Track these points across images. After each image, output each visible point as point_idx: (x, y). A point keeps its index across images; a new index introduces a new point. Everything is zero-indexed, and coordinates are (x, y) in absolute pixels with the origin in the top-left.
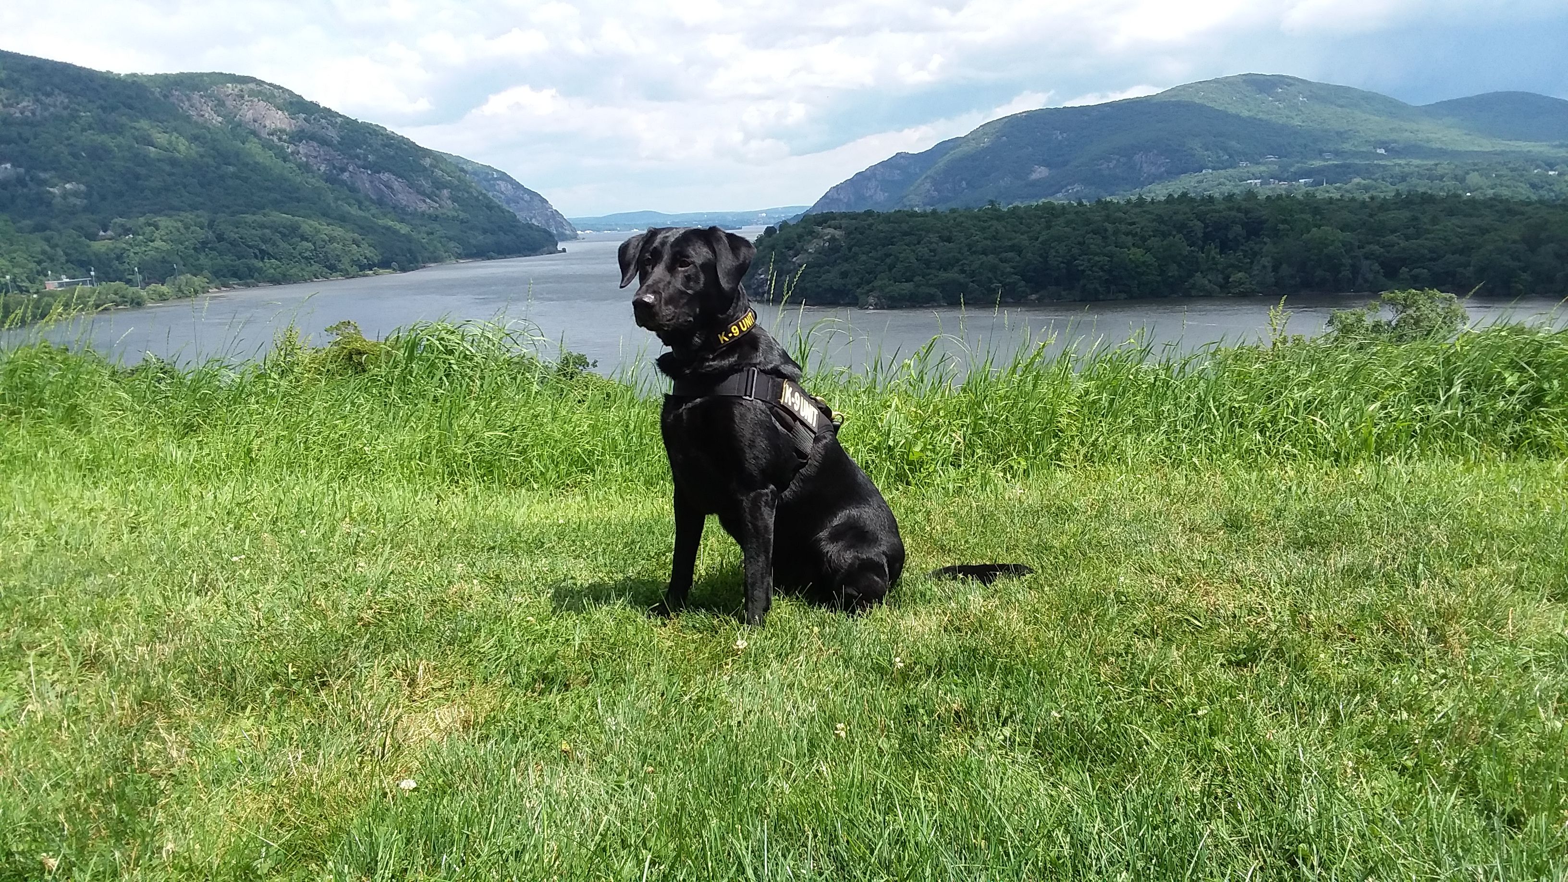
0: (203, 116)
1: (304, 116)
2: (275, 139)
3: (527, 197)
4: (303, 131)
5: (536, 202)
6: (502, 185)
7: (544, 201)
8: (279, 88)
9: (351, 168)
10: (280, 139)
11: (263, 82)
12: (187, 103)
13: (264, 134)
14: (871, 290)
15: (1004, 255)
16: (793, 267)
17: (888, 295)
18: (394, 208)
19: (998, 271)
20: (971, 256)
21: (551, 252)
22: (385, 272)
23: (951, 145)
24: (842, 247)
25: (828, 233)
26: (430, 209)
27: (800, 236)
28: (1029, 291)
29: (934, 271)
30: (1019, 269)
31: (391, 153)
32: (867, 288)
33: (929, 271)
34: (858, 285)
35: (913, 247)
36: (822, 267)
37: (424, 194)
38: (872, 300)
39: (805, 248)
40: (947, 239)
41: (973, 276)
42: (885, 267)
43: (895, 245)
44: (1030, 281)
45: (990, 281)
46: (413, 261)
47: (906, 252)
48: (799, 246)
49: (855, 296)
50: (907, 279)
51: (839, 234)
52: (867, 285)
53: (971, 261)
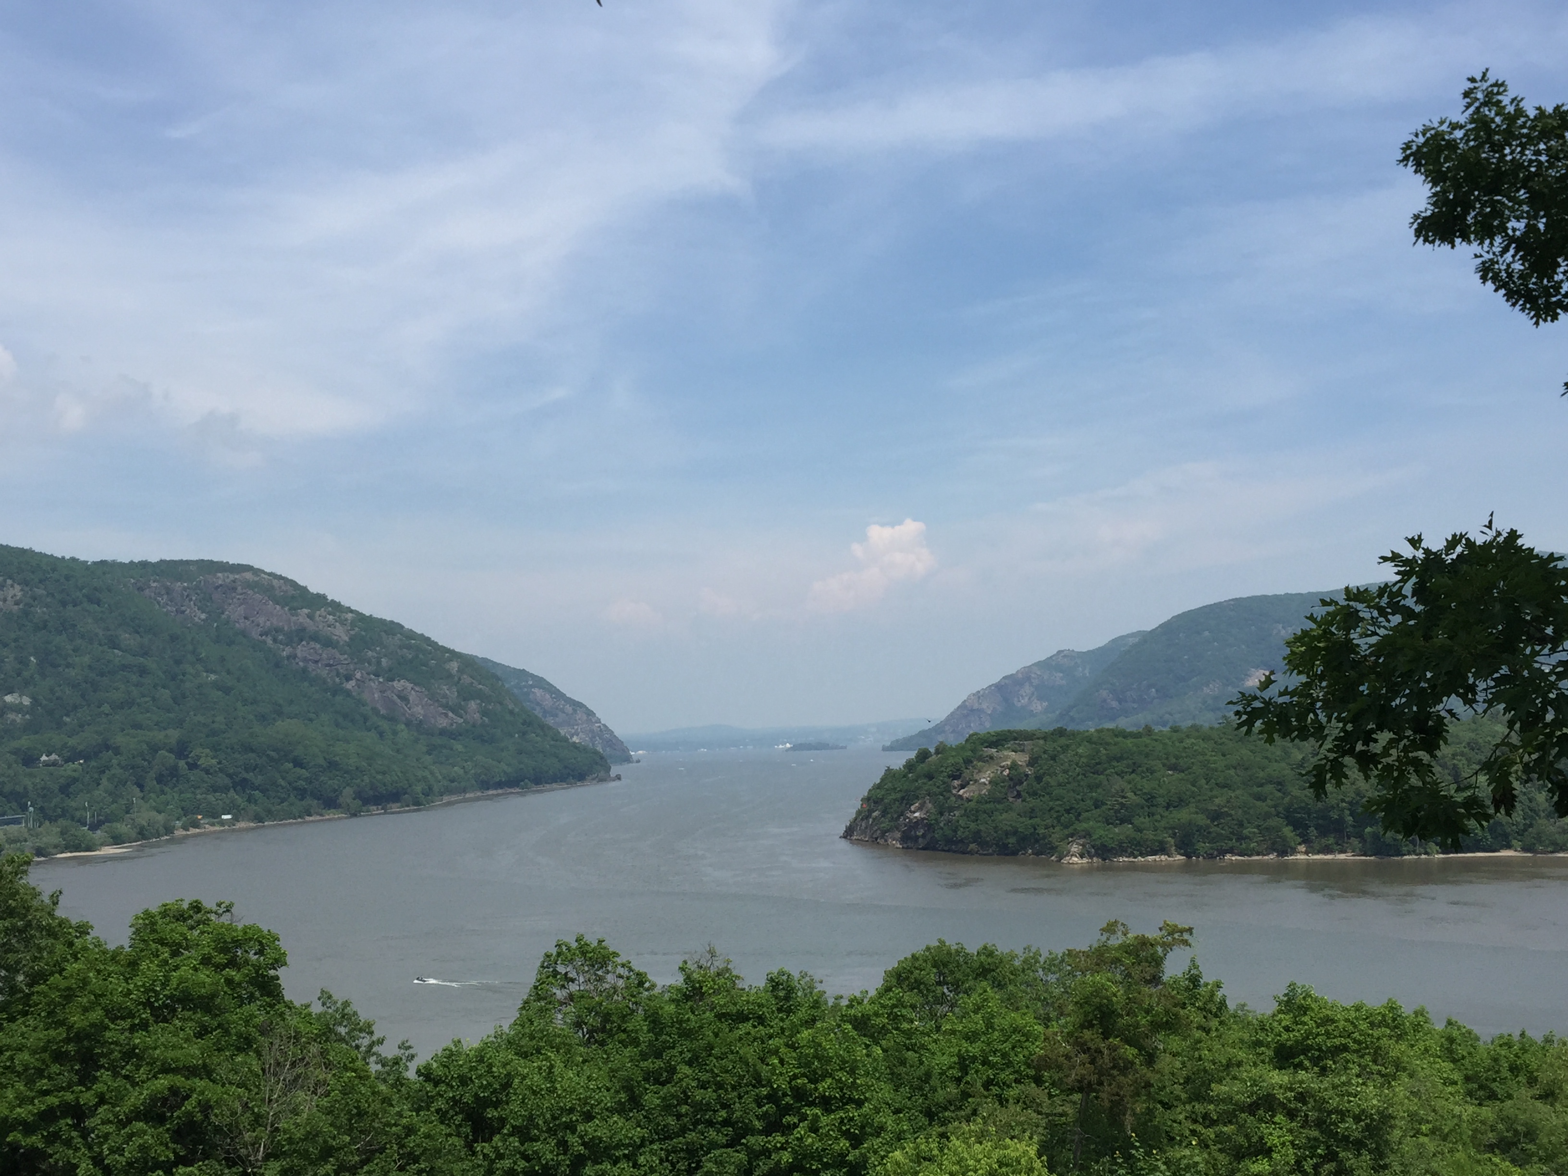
0: (183, 612)
1: (306, 611)
2: (269, 641)
3: (569, 709)
4: (304, 630)
5: (580, 715)
6: (538, 692)
7: (590, 713)
8: (280, 577)
9: (358, 675)
10: (275, 640)
11: (263, 572)
12: (165, 597)
13: (255, 634)
14: (1072, 835)
15: (1256, 789)
16: (960, 802)
17: (1098, 843)
18: (408, 724)
19: (1251, 812)
20: (1211, 790)
21: (602, 780)
22: (395, 807)
23: (1132, 641)
24: (1027, 775)
25: (1007, 758)
26: (452, 725)
27: (968, 762)
28: (1299, 840)
29: (1160, 810)
30: (1280, 809)
31: (410, 656)
32: (1066, 832)
33: (1153, 809)
34: (1053, 827)
35: (1127, 777)
36: (999, 802)
37: (446, 706)
38: (1075, 848)
39: (976, 777)
40: (1174, 768)
41: (1216, 816)
42: (1089, 802)
43: (1102, 773)
44: (1299, 826)
45: (1241, 825)
46: (428, 792)
47: (1119, 783)
48: (966, 774)
49: (1050, 843)
50: (1123, 821)
51: (1022, 759)
52: (1067, 827)
53: (1211, 798)
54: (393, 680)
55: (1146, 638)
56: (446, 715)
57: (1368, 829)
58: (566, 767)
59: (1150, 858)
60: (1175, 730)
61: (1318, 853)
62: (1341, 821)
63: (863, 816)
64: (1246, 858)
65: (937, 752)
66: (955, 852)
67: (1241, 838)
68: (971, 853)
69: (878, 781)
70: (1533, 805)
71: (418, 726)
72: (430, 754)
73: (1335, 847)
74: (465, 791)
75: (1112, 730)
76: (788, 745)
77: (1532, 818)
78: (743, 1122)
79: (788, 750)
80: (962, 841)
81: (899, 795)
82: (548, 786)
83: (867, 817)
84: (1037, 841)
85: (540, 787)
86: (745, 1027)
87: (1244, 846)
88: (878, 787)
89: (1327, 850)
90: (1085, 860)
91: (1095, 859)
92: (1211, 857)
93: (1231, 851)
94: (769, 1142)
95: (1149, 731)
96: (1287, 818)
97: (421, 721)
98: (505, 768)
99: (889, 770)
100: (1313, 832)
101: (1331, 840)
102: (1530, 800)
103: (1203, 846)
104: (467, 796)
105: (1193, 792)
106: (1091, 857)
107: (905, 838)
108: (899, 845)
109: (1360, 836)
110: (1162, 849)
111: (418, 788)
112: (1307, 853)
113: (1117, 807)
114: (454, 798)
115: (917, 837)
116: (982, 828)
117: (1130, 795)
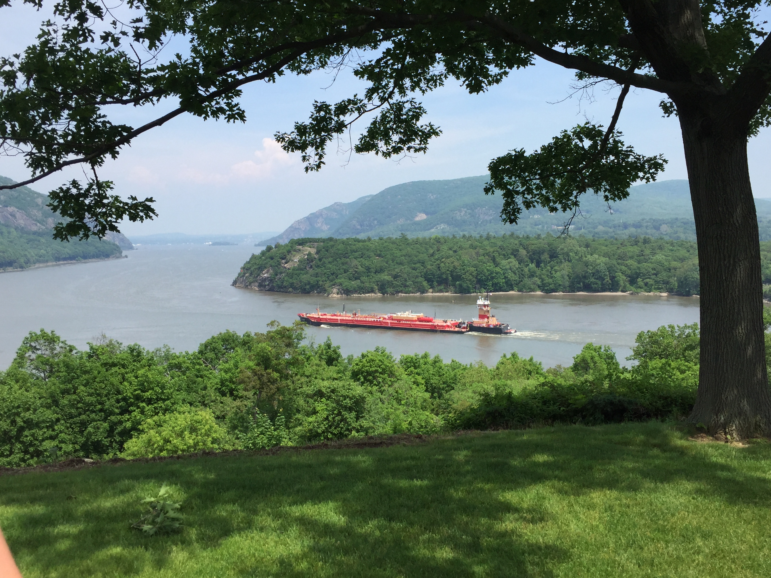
14: (334, 285)
15: (414, 266)
16: (285, 270)
17: (345, 288)
18: (16, 229)
19: (411, 275)
20: (394, 266)
21: (118, 258)
22: (10, 269)
23: (367, 199)
24: (315, 258)
25: (307, 250)
26: (39, 229)
27: (289, 252)
28: (429, 287)
29: (372, 274)
30: (423, 274)
31: (16, 195)
32: (331, 283)
33: (369, 274)
34: (326, 281)
35: (359, 260)
36: (303, 270)
37: (36, 220)
38: (335, 290)
39: (292, 258)
40: (379, 256)
41: (395, 277)
42: (342, 271)
43: (348, 258)
44: (429, 281)
45: (406, 280)
46: (28, 262)
47: (355, 262)
48: (288, 257)
49: (324, 288)
50: (356, 279)
51: (313, 251)
52: (332, 281)
53: (394, 269)
54: (7, 207)
55: (374, 198)
56: (36, 225)
57: (458, 283)
58: (99, 251)
59: (367, 295)
60: (381, 239)
61: (438, 292)
62: (447, 279)
63: (241, 276)
64: (407, 295)
65: (276, 247)
66: (283, 292)
67: (406, 286)
68: (290, 292)
69: (248, 260)
70: (523, 273)
71: (22, 230)
72: (28, 244)
73: (444, 290)
74: (47, 261)
75: (353, 239)
76: (210, 243)
77: (523, 278)
78: (109, 410)
79: (210, 245)
80: (285, 287)
81: (257, 267)
82: (90, 260)
83: (243, 276)
84: (319, 287)
85: (86, 261)
86: (114, 369)
87: (407, 289)
88: (248, 263)
89: (441, 291)
90: (339, 296)
91: (343, 295)
92: (393, 294)
93: (401, 292)
94: (122, 418)
95: (369, 239)
96: (425, 277)
97: (23, 228)
98: (68, 251)
99: (253, 255)
100: (435, 283)
101: (442, 287)
102: (522, 271)
103: (390, 290)
104: (49, 264)
105: (386, 266)
106: (342, 294)
107: (260, 286)
108: (257, 289)
109: (454, 285)
110: (372, 291)
111: (22, 260)
112: (432, 292)
113: (354, 273)
114: (41, 265)
115: (265, 285)
116: (294, 281)
117: (360, 267)
